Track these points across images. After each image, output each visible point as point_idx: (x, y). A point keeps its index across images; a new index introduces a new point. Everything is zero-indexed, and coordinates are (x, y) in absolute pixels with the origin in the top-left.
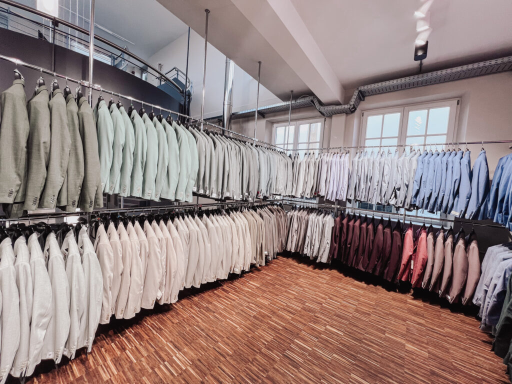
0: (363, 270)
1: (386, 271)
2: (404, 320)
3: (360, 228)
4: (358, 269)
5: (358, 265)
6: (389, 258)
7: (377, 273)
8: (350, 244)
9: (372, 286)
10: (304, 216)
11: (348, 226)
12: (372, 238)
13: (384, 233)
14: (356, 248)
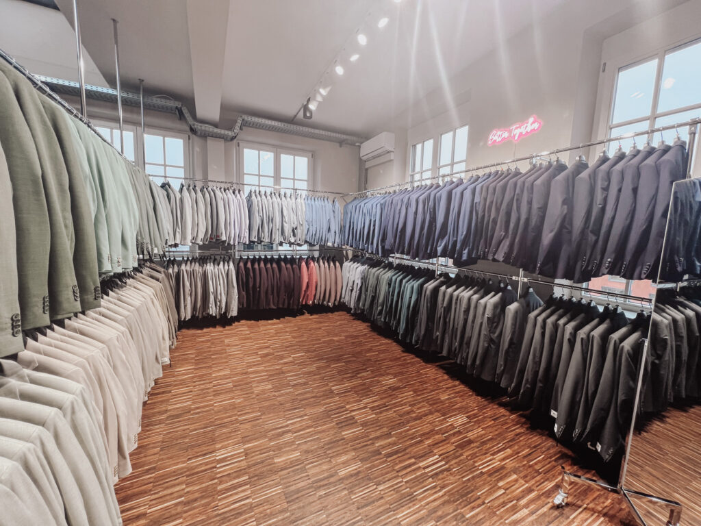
0: (275, 307)
1: (291, 302)
2: (320, 328)
3: (266, 269)
4: (270, 309)
5: (269, 304)
6: (293, 290)
7: (286, 306)
8: (260, 287)
9: (282, 319)
10: (197, 269)
11: (254, 269)
12: (278, 276)
13: (287, 269)
14: (265, 289)
